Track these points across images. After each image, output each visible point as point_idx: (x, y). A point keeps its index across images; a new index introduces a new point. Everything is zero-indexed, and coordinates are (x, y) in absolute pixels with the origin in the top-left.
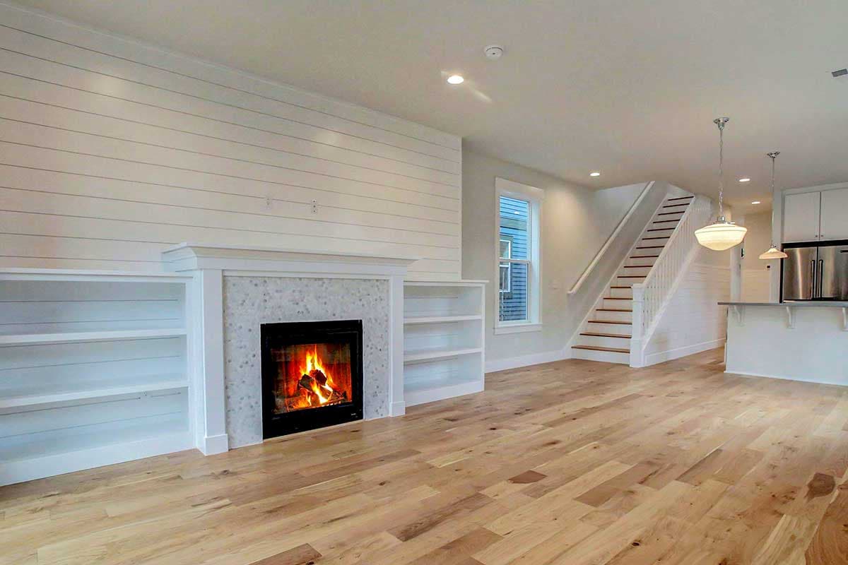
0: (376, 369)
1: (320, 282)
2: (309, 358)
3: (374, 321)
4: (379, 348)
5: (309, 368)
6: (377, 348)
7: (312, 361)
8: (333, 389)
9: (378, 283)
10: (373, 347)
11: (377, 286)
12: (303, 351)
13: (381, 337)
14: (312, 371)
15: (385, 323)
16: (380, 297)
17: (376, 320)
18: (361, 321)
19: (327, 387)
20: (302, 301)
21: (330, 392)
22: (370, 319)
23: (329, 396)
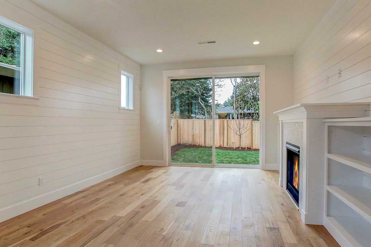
18: (300, 147)
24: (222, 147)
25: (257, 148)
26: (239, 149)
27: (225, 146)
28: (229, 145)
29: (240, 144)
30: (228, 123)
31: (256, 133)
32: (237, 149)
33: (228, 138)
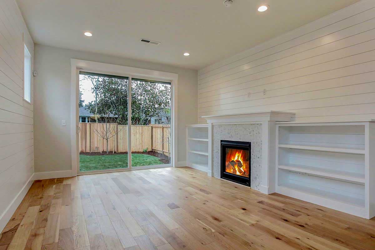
0: (256, 166)
1: (236, 126)
2: (237, 155)
3: (256, 143)
4: (258, 157)
5: (236, 158)
6: (257, 156)
7: (238, 156)
8: (244, 171)
9: (258, 126)
10: (255, 155)
11: (257, 127)
12: (235, 151)
13: (259, 152)
14: (237, 160)
15: (261, 145)
16: (258, 132)
17: (257, 143)
18: (251, 143)
19: (242, 169)
20: (230, 133)
21: (242, 172)
22: (254, 142)
23: (241, 173)
24: (85, 152)
25: (122, 152)
26: (106, 154)
27: (88, 150)
28: (92, 150)
29: (107, 149)
30: (90, 127)
31: (121, 136)
32: (104, 153)
33: (90, 142)
